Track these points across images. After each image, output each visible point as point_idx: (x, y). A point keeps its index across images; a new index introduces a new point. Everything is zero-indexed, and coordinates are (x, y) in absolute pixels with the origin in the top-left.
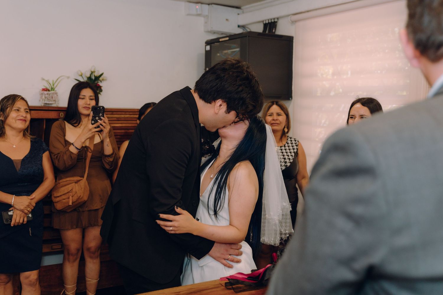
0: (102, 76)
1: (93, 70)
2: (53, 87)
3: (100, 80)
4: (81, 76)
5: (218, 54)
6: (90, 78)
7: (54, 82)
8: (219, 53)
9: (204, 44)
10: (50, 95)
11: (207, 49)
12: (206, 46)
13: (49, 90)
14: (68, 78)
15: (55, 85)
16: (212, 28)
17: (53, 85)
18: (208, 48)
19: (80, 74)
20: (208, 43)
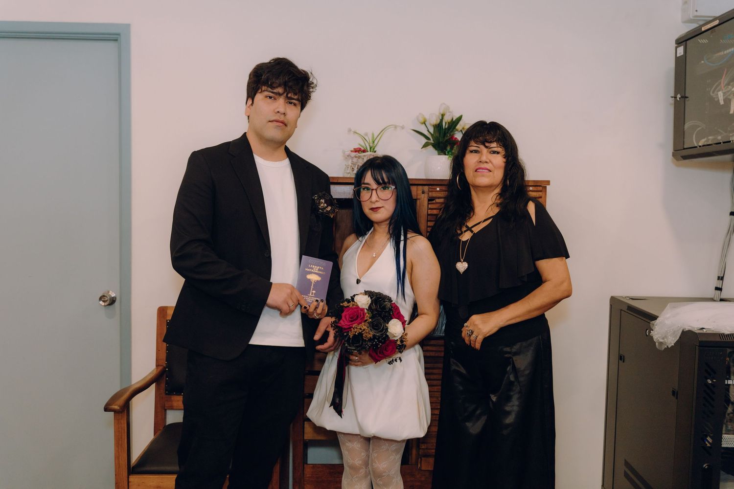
0: (461, 122)
1: (442, 113)
2: (371, 145)
3: (457, 130)
4: (424, 123)
5: (703, 62)
6: (438, 127)
7: (375, 137)
8: (703, 60)
9: (674, 45)
10: (363, 159)
11: (678, 55)
12: (676, 48)
13: (364, 151)
14: (403, 128)
15: (376, 142)
16: (696, 11)
17: (374, 142)
18: (681, 51)
19: (423, 121)
20: (682, 41)
